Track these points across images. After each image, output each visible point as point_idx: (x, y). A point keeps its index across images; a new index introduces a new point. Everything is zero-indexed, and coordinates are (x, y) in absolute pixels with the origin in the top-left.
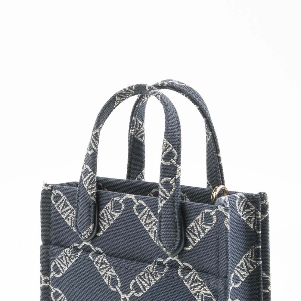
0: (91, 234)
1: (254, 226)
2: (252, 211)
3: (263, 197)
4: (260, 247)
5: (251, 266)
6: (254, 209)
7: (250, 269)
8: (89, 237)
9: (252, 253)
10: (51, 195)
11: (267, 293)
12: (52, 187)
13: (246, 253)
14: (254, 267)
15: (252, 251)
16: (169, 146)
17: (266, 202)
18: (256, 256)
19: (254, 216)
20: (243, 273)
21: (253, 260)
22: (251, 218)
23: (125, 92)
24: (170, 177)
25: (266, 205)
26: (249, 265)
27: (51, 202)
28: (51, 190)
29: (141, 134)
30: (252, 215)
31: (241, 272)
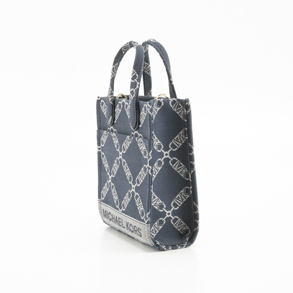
0: (111, 122)
1: (183, 117)
2: (181, 109)
3: (187, 101)
4: (186, 129)
5: (183, 140)
6: (182, 108)
7: (182, 141)
8: (111, 123)
9: (183, 132)
10: (100, 102)
11: (191, 155)
12: (101, 98)
13: (180, 132)
14: (184, 140)
15: (183, 131)
16: (135, 72)
17: (188, 104)
18: (185, 134)
19: (183, 111)
20: (178, 143)
21: (184, 136)
22: (181, 112)
23: (126, 46)
24: (134, 88)
25: (189, 105)
26: (182, 139)
27: (100, 107)
28: (100, 100)
29: (148, 70)
30: (182, 111)
31: (177, 142)
